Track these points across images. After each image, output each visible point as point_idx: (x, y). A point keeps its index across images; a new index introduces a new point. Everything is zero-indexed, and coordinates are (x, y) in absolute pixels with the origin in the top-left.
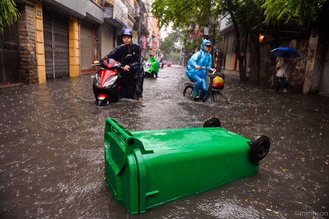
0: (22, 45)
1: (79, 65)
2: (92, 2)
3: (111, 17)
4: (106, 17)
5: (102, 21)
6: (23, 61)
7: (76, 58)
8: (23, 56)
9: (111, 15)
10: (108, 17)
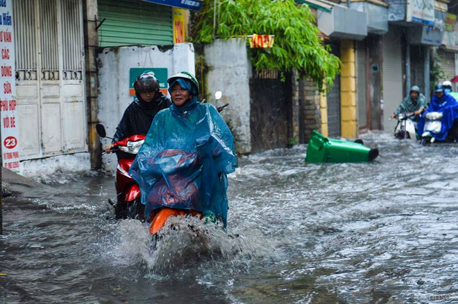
0: (308, 98)
1: (356, 121)
2: (372, 3)
3: (402, 18)
4: (392, 20)
5: (386, 29)
6: (307, 119)
7: (352, 108)
8: (308, 112)
9: (403, 15)
10: (397, 18)
